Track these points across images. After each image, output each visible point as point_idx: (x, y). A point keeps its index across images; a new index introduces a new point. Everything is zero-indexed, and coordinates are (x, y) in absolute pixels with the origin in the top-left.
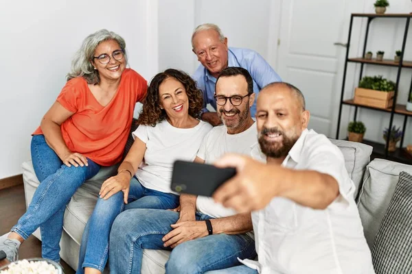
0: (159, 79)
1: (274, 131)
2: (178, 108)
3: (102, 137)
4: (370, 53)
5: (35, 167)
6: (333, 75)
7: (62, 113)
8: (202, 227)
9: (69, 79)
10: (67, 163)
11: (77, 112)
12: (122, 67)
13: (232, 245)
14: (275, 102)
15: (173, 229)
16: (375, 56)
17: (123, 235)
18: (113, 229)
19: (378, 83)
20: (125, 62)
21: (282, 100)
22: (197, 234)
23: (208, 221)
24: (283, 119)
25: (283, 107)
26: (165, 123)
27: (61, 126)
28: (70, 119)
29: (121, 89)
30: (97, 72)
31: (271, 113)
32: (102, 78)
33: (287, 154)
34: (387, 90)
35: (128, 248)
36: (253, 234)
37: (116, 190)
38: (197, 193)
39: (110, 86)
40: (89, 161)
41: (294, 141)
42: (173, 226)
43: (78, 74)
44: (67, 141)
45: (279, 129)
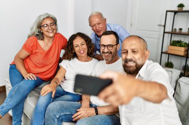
0: (73, 37)
1: (131, 60)
2: (82, 52)
3: (44, 66)
4: (175, 29)
5: (11, 80)
6: (157, 40)
7: (25, 54)
8: (93, 111)
9: (29, 37)
10: (25, 78)
11: (32, 54)
12: (55, 31)
13: (108, 120)
14: (132, 45)
15: (78, 112)
16: (178, 31)
17: (52, 115)
18: (47, 112)
19: (179, 43)
20: (56, 29)
21: (135, 44)
22: (90, 115)
23: (96, 108)
24: (136, 54)
25: (136, 48)
26: (76, 59)
27: (24, 60)
28: (28, 56)
29: (54, 43)
30: (42, 33)
31: (130, 51)
32: (45, 37)
33: (138, 73)
34: (184, 47)
35: (54, 121)
36: (119, 115)
37: (49, 91)
38: (90, 94)
39: (49, 41)
40: (37, 77)
41: (142, 66)
42: (77, 110)
43: (33, 35)
44: (27, 67)
45: (134, 59)
